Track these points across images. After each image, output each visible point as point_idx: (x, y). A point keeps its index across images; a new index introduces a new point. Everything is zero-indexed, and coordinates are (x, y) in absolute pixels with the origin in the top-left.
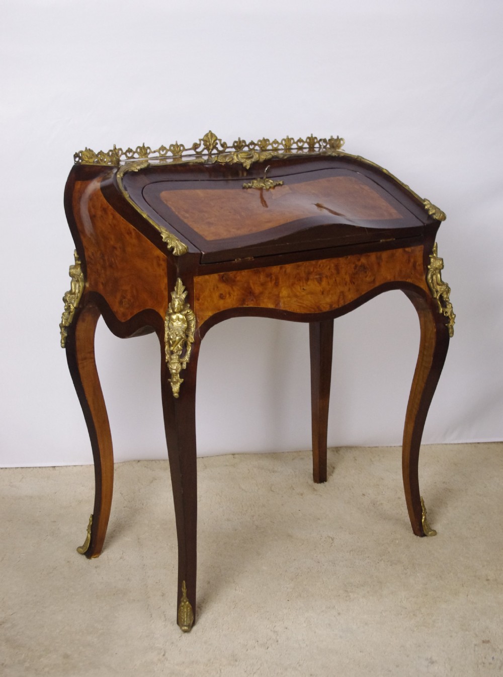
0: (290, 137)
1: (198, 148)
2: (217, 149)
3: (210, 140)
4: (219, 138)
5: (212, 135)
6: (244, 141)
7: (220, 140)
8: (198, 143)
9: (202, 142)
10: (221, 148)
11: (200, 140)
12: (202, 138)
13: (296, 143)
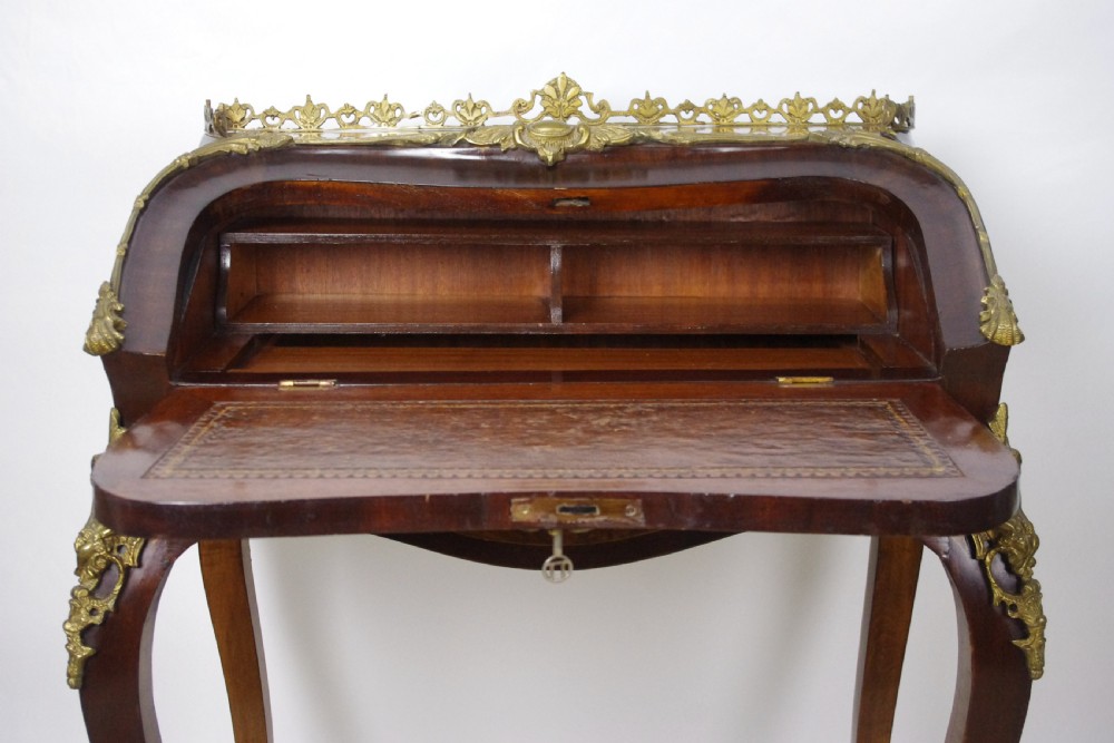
0: (803, 96)
1: (525, 112)
2: (581, 116)
3: (562, 95)
4: (584, 90)
5: (569, 83)
6: (662, 101)
7: (588, 95)
8: (528, 98)
9: (538, 98)
10: (591, 115)
11: (535, 93)
12: (539, 88)
13: (824, 111)
